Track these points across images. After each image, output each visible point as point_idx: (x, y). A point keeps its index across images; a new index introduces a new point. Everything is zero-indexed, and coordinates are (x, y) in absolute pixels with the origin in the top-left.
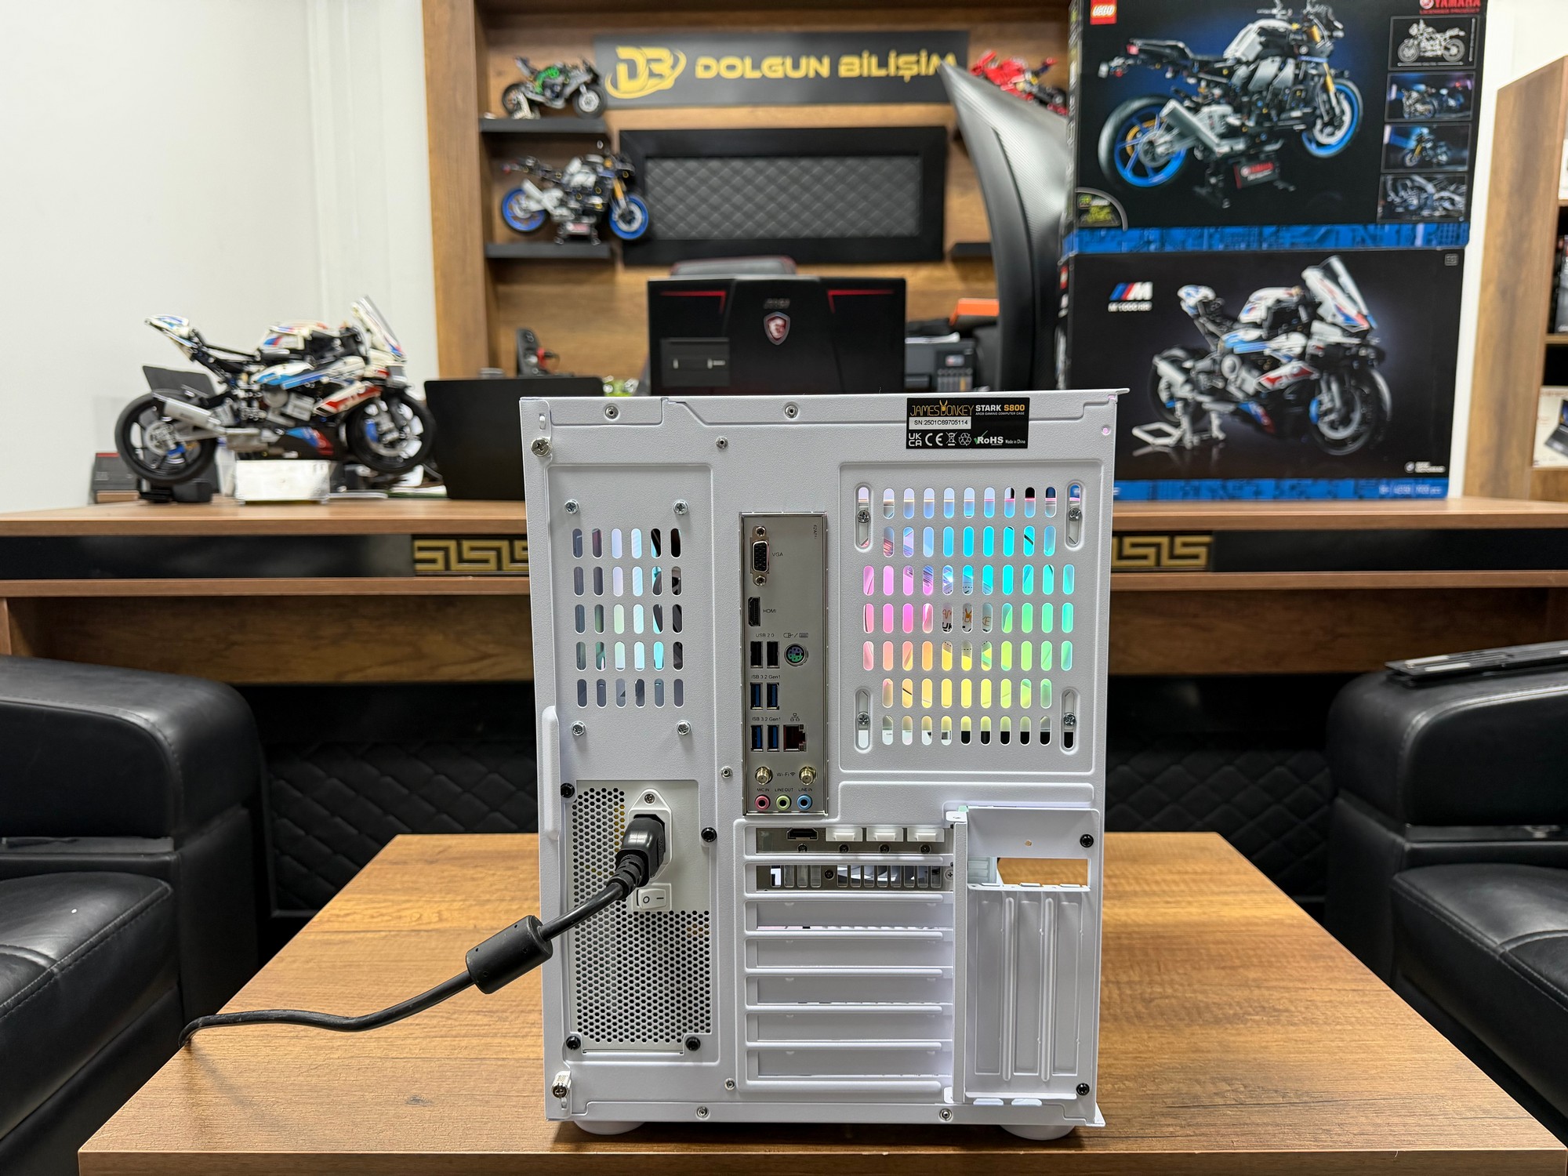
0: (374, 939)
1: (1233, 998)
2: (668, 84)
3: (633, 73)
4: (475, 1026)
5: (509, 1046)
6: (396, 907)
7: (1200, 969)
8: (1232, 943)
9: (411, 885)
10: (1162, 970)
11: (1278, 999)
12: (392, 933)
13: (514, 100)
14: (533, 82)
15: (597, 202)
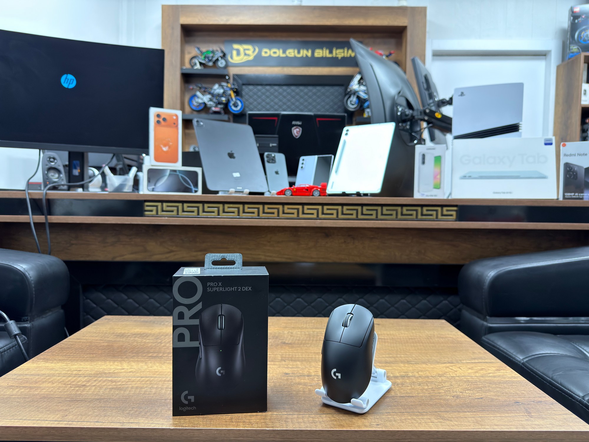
2: (251, 58)
3: (238, 54)
13: (194, 62)
14: (201, 56)
15: (224, 99)
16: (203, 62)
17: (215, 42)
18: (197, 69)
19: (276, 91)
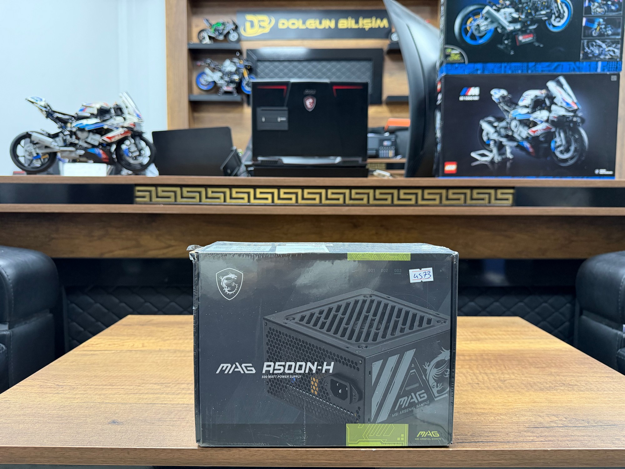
0: (109, 353)
1: (546, 380)
2: (267, 30)
3: (252, 26)
4: (153, 389)
5: (169, 398)
6: (122, 341)
7: (526, 368)
8: (538, 358)
9: (131, 333)
10: (507, 368)
11: (571, 380)
12: (118, 351)
13: (203, 36)
14: (211, 29)
15: (236, 78)
16: (213, 35)
17: (227, 13)
18: (206, 44)
19: (295, 67)
